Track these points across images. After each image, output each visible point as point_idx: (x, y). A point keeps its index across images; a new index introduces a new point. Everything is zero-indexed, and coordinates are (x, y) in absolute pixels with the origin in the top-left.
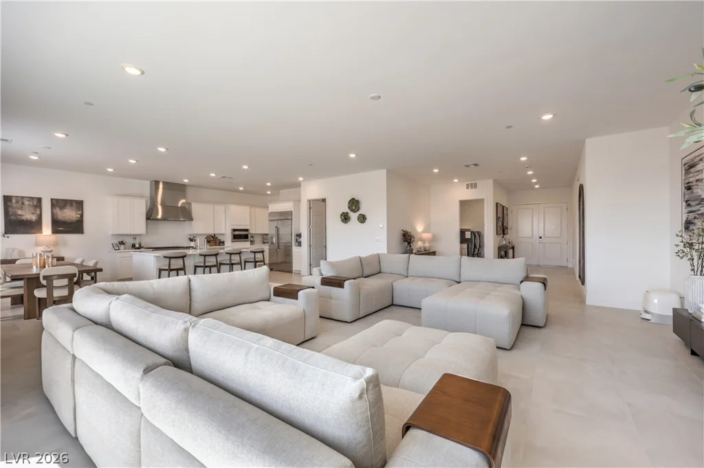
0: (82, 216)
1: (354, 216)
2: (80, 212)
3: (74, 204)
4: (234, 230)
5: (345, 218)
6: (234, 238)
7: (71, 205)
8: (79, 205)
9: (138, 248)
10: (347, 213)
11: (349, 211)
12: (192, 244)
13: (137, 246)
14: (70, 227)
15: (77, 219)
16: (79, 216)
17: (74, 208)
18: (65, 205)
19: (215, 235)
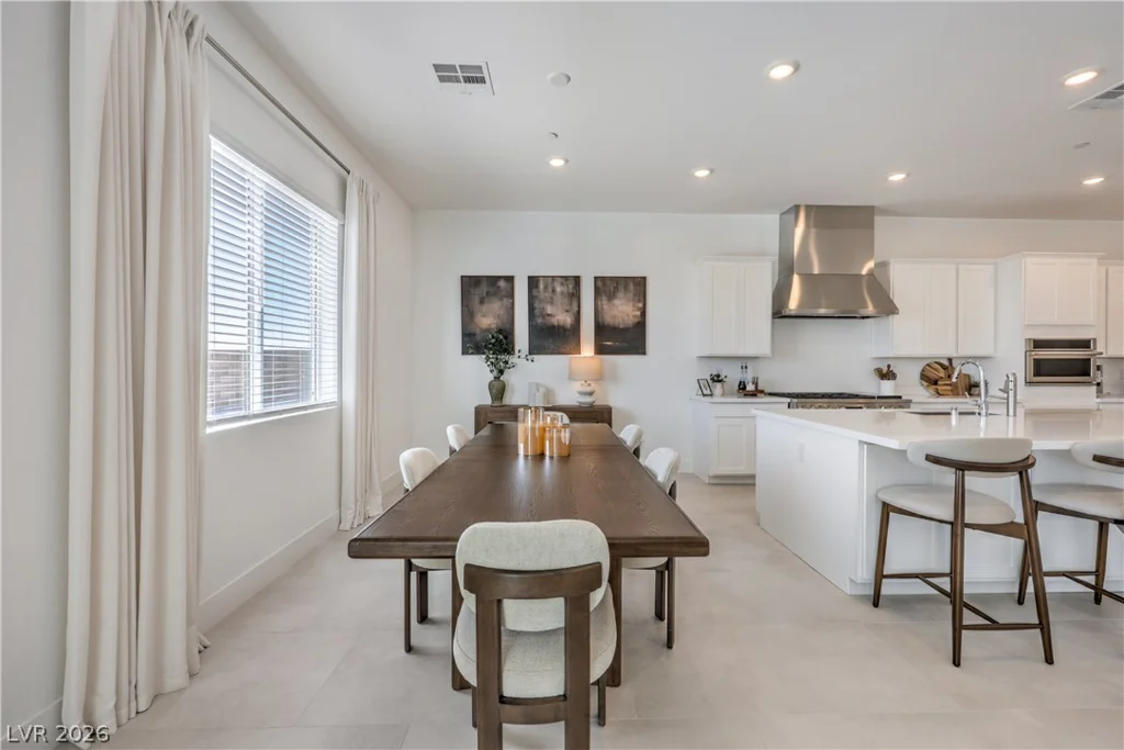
0: (643, 314)
2: (641, 305)
3: (631, 287)
4: (1038, 344)
6: (1037, 373)
7: (626, 288)
8: (639, 286)
9: (753, 394)
12: (887, 388)
13: (750, 387)
14: (625, 339)
15: (637, 320)
16: (639, 313)
17: (631, 295)
18: (616, 289)
19: (950, 360)
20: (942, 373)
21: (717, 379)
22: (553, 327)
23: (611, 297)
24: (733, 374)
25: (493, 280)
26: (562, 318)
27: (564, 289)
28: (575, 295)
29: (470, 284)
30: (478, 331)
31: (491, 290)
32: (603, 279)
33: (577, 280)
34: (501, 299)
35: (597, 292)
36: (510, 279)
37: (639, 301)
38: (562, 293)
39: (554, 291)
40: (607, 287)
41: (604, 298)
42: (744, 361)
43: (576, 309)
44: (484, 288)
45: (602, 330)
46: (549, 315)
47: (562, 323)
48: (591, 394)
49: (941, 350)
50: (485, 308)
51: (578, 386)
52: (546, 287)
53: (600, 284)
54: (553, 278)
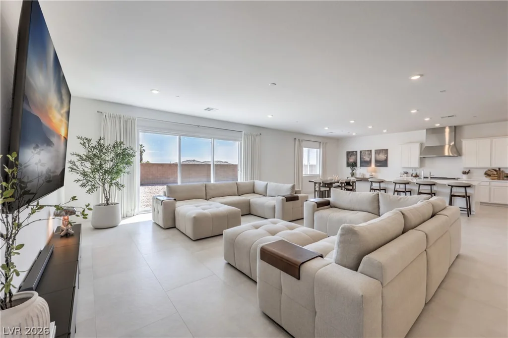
0: (387, 157)
3: (384, 151)
8: (386, 151)
14: (383, 163)
15: (385, 159)
17: (383, 153)
18: (380, 152)
19: (499, 169)
20: (495, 173)
22: (365, 161)
23: (379, 154)
24: (411, 172)
25: (353, 152)
26: (367, 159)
27: (368, 153)
28: (370, 154)
29: (348, 153)
30: (350, 162)
31: (353, 154)
32: (377, 150)
33: (371, 151)
34: (354, 156)
35: (376, 153)
36: (356, 152)
37: (386, 154)
39: (366, 153)
40: (378, 152)
42: (415, 169)
43: (370, 157)
44: (351, 154)
45: (376, 161)
46: (364, 159)
50: (351, 157)
52: (364, 153)
54: (365, 151)
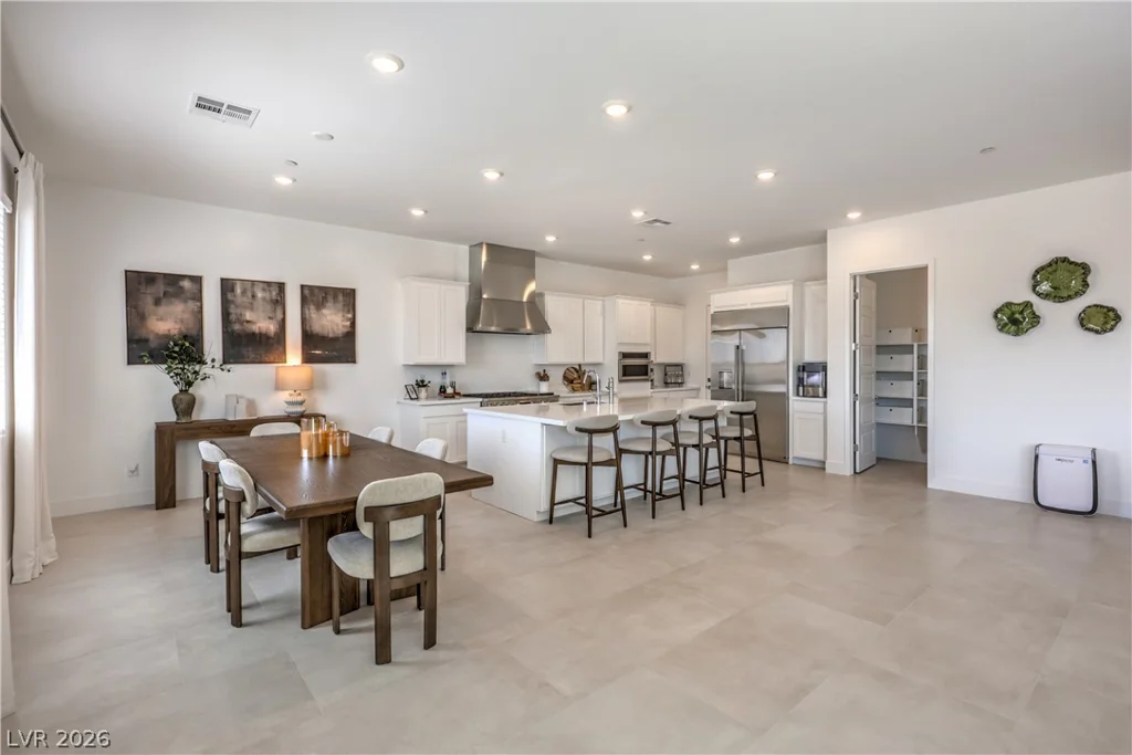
0: (353, 324)
1: (1059, 317)
2: (350, 316)
3: (341, 298)
4: (625, 356)
5: (1015, 320)
6: (624, 375)
7: (335, 298)
8: (347, 297)
9: (452, 397)
10: (1028, 305)
11: (1034, 299)
12: (544, 388)
13: (450, 391)
14: (333, 348)
15: (345, 330)
16: (348, 323)
17: (340, 306)
18: (325, 299)
19: (580, 366)
20: (576, 376)
21: (421, 384)
22: (254, 334)
23: (320, 306)
24: (435, 380)
25: (173, 280)
26: (265, 325)
27: (267, 295)
28: (279, 302)
29: (137, 281)
30: (151, 337)
31: (170, 290)
32: (311, 288)
33: (281, 287)
34: (185, 301)
35: (304, 301)
36: (197, 280)
37: (348, 312)
38: (264, 299)
39: (253, 296)
40: (314, 296)
41: (312, 307)
42: (444, 369)
43: (280, 316)
44: (160, 288)
45: (309, 338)
46: (248, 322)
47: (264, 331)
48: (301, 403)
49: (574, 359)
50: (162, 310)
51: (285, 396)
52: (244, 292)
53: (307, 292)
54: (253, 282)
